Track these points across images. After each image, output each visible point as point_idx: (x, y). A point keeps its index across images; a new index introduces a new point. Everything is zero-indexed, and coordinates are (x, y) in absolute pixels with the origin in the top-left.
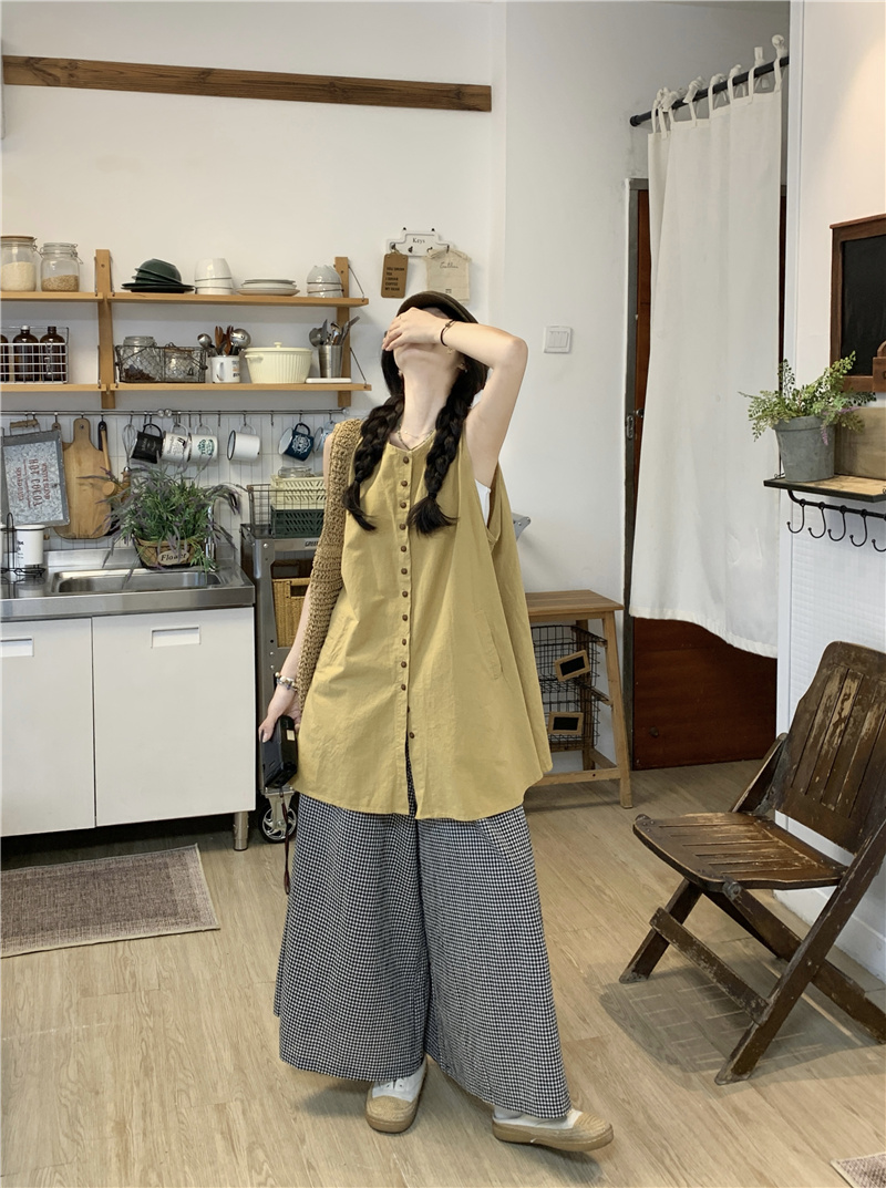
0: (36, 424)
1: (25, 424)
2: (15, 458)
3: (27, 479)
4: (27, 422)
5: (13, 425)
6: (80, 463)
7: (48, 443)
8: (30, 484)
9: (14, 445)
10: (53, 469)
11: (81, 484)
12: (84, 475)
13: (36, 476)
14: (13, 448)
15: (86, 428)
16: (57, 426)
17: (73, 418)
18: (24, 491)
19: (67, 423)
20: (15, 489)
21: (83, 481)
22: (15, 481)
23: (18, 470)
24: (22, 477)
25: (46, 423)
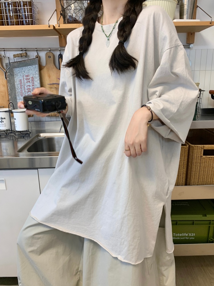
0: (26, 56)
1: (21, 56)
2: (19, 74)
3: (24, 85)
4: (21, 54)
5: (15, 56)
6: (49, 77)
7: (34, 66)
8: (26, 88)
9: (18, 67)
10: (36, 80)
11: (51, 88)
12: (52, 83)
13: (28, 84)
14: (18, 69)
15: (52, 58)
16: (38, 57)
17: (46, 52)
18: (23, 91)
19: (43, 55)
20: (20, 91)
21: (52, 86)
22: (19, 86)
23: (21, 80)
24: (23, 84)
25: (33, 55)
